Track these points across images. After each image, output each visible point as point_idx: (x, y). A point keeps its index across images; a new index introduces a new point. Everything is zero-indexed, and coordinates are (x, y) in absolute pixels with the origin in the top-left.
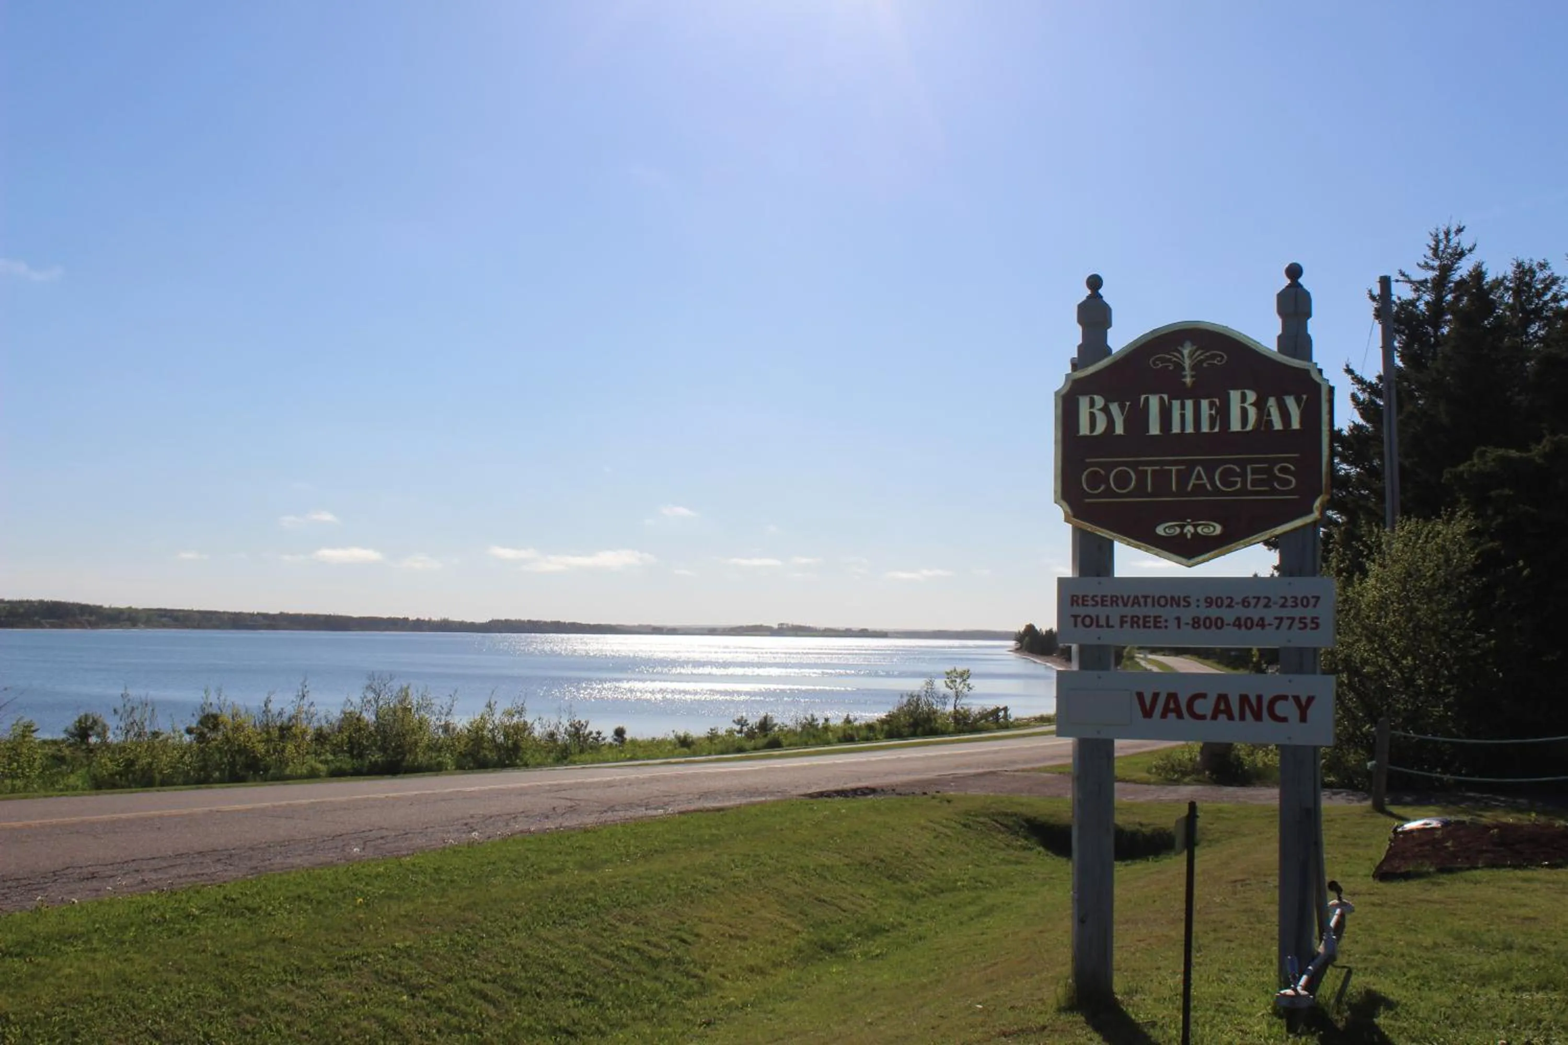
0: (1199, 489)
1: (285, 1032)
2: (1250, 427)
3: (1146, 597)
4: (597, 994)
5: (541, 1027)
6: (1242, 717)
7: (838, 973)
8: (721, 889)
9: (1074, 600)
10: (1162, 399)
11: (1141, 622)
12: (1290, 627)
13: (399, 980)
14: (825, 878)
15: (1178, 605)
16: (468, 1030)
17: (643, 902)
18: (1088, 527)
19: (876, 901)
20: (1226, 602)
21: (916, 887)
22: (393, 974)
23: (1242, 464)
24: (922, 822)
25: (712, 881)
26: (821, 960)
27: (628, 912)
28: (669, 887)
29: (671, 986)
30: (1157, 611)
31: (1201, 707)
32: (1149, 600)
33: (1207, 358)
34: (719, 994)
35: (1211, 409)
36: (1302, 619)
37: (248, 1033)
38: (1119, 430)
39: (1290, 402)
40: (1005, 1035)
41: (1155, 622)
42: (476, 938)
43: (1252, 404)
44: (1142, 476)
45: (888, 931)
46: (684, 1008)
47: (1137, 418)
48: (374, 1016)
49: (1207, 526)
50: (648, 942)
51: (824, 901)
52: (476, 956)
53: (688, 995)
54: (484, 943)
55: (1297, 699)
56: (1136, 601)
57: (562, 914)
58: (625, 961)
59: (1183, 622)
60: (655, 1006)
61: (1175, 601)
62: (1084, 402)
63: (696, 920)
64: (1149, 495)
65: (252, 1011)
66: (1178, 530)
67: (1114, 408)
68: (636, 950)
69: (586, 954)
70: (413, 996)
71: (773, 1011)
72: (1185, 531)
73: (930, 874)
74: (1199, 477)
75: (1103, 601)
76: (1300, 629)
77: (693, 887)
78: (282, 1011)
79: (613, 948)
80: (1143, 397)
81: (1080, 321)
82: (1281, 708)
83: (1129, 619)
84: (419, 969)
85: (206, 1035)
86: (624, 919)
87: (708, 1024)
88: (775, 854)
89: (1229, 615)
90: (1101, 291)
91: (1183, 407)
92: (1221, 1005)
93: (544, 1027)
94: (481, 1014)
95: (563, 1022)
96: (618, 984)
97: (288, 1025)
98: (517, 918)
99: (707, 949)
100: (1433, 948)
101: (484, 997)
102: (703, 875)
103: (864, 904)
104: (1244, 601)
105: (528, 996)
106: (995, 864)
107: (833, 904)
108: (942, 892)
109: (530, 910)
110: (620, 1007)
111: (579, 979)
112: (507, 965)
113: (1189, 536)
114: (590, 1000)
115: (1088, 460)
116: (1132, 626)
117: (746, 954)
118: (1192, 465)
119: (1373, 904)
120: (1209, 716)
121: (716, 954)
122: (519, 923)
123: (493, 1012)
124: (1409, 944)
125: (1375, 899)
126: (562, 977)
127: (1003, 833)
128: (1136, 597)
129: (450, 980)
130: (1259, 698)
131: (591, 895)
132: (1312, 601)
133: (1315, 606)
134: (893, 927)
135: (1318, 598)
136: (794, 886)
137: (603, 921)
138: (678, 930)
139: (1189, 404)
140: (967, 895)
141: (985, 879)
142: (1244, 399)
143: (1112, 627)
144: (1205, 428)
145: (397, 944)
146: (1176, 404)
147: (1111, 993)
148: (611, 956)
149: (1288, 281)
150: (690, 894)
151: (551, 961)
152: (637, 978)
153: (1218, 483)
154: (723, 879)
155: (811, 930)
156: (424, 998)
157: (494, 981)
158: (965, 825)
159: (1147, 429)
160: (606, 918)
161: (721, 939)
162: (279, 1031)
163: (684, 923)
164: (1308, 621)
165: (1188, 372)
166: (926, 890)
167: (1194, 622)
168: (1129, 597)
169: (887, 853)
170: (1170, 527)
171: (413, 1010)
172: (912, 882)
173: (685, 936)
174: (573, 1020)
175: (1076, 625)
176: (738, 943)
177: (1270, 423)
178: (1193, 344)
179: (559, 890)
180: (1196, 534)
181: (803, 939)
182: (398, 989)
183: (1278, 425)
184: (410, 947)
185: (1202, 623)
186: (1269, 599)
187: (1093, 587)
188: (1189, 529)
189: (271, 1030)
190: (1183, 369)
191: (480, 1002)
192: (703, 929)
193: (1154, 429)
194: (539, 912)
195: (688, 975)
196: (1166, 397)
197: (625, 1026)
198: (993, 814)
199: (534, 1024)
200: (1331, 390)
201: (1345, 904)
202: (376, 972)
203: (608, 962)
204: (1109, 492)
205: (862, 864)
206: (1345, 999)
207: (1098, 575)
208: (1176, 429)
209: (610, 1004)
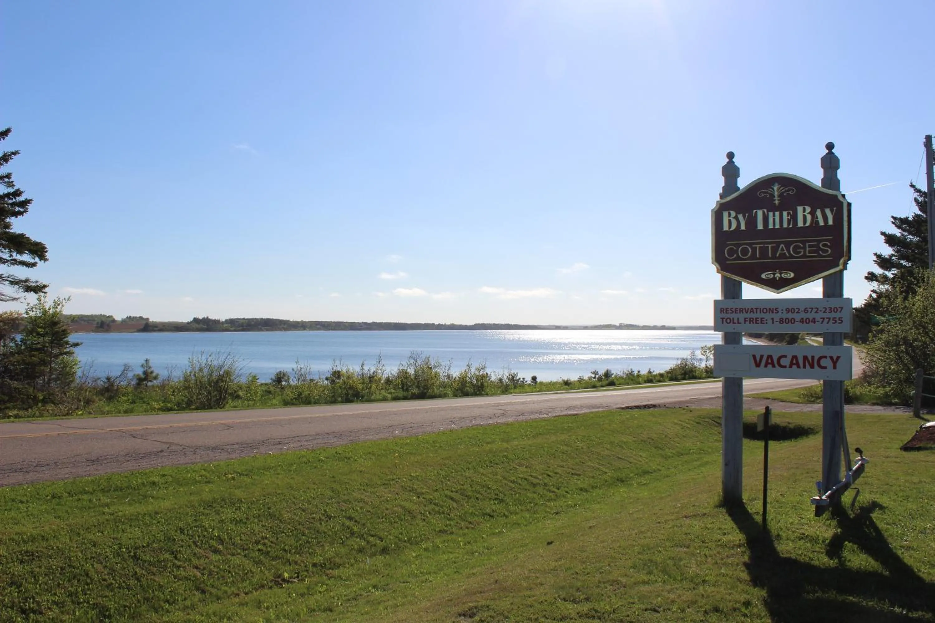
0: (783, 256)
1: (360, 511)
2: (808, 224)
3: (757, 309)
4: (505, 499)
5: (477, 513)
6: (804, 367)
7: (623, 492)
8: (569, 452)
9: (722, 310)
10: (764, 213)
11: (754, 321)
12: (828, 323)
13: (412, 490)
14: (622, 447)
15: (773, 312)
16: (443, 513)
17: (530, 457)
18: (729, 275)
19: (647, 459)
20: (797, 310)
21: (668, 452)
22: (410, 487)
23: (804, 242)
24: (676, 421)
25: (565, 448)
26: (616, 486)
27: (523, 462)
28: (544, 451)
29: (541, 496)
30: (763, 315)
32: (758, 310)
33: (786, 191)
34: (564, 500)
35: (788, 216)
36: (834, 319)
37: (343, 511)
38: (743, 227)
39: (828, 211)
40: (686, 517)
41: (762, 321)
42: (449, 472)
43: (809, 213)
44: (754, 250)
45: (652, 473)
46: (547, 506)
47: (751, 222)
48: (400, 505)
49: (787, 273)
50: (531, 476)
51: (620, 458)
52: (449, 480)
53: (549, 500)
54: (453, 475)
55: (831, 358)
56: (752, 311)
57: (491, 462)
58: (520, 484)
59: (775, 320)
60: (532, 505)
61: (771, 310)
62: (725, 214)
63: (556, 466)
65: (345, 501)
66: (772, 276)
67: (740, 217)
68: (526, 479)
69: (501, 480)
70: (419, 497)
71: (588, 508)
72: (776, 276)
73: (677, 446)
74: (782, 250)
75: (736, 311)
76: (833, 323)
77: (556, 450)
78: (359, 502)
79: (514, 478)
80: (754, 211)
82: (823, 362)
83: (748, 320)
84: (422, 486)
85: (325, 511)
86: (520, 465)
87: (557, 513)
88: (598, 436)
89: (798, 317)
90: (734, 160)
91: (774, 216)
92: (794, 506)
93: (479, 513)
94: (449, 506)
95: (488, 511)
96: (515, 495)
97: (361, 508)
98: (470, 464)
99: (560, 480)
100: (919, 483)
101: (452, 499)
102: (562, 445)
103: (641, 460)
104: (805, 310)
105: (472, 499)
106: (711, 442)
107: (625, 460)
108: (682, 455)
109: (476, 460)
110: (516, 505)
111: (497, 492)
112: (462, 485)
113: (777, 279)
114: (501, 501)
115: (728, 243)
116: (750, 323)
117: (579, 482)
118: (778, 244)
119: (896, 462)
120: (788, 366)
121: (564, 482)
122: (470, 466)
123: (455, 505)
124: (906, 481)
125: (898, 460)
126: (489, 491)
127: (717, 427)
128: (752, 309)
129: (436, 491)
130: (813, 357)
131: (506, 454)
132: (839, 309)
133: (840, 312)
134: (655, 471)
135: (842, 308)
136: (606, 451)
137: (510, 465)
138: (547, 470)
139: (777, 213)
140: (695, 456)
141: (705, 449)
142: (804, 211)
143: (740, 323)
144: (785, 225)
145: (412, 474)
146: (771, 214)
148: (513, 482)
149: (827, 151)
150: (554, 454)
151: (484, 483)
152: (525, 492)
153: (792, 252)
154: (571, 447)
155: (613, 471)
156: (424, 498)
157: (457, 492)
158: (697, 423)
159: (756, 226)
160: (512, 464)
161: (567, 475)
162: (357, 510)
163: (549, 467)
164: (837, 319)
165: (776, 198)
166: (674, 454)
167: (781, 321)
168: (748, 309)
169: (655, 436)
170: (768, 274)
171: (419, 504)
172: (667, 450)
173: (550, 474)
174: (493, 511)
175: (723, 323)
176: (576, 477)
177: (817, 222)
178: (779, 184)
179: (490, 451)
180: (781, 278)
181: (609, 476)
182: (411, 494)
183: (822, 223)
184: (418, 476)
185: (784, 321)
186: (818, 309)
187: (731, 304)
188: (778, 275)
189: (354, 510)
190: (774, 197)
191: (450, 501)
192: (559, 470)
193: (760, 227)
194: (480, 461)
195: (550, 491)
196: (765, 211)
197: (517, 513)
198: (713, 417)
199: (474, 511)
200: (849, 205)
201: (864, 459)
202: (402, 486)
203: (511, 485)
204: (738, 258)
205: (642, 441)
206: (857, 504)
207: (734, 298)
208: (771, 226)
209: (511, 503)
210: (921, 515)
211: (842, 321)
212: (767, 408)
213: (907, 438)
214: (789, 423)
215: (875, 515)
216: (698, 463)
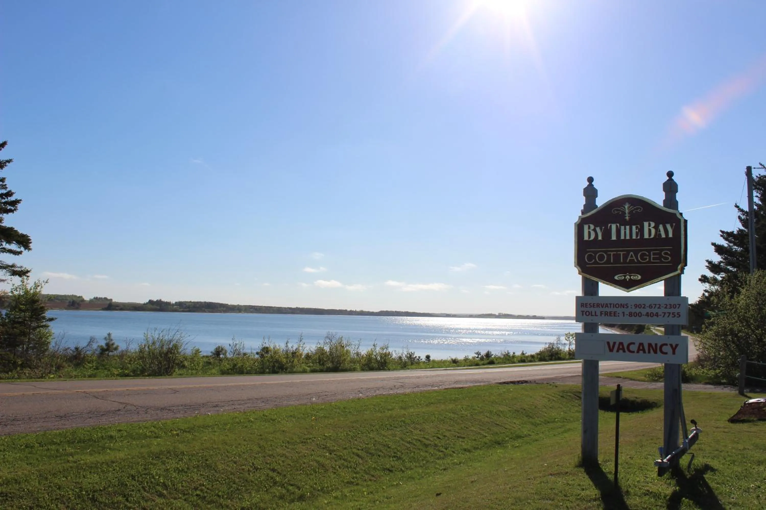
0: (632, 261)
1: (282, 464)
2: (652, 236)
3: (610, 304)
4: (402, 457)
5: (378, 468)
6: (649, 352)
7: (499, 453)
8: (456, 419)
9: (582, 305)
10: (617, 226)
11: (609, 314)
12: (668, 316)
13: (325, 448)
14: (500, 415)
15: (624, 307)
16: (351, 467)
17: (424, 422)
18: (588, 276)
19: (520, 425)
20: (643, 306)
21: (538, 421)
22: (324, 445)
23: (649, 251)
24: (544, 394)
25: (452, 415)
26: (494, 447)
27: (417, 426)
28: (435, 417)
29: (432, 455)
30: (615, 310)
31: (632, 348)
32: (612, 305)
33: (635, 209)
34: (451, 459)
35: (636, 229)
36: (673, 313)
37: (268, 464)
38: (600, 238)
39: (668, 226)
40: (551, 475)
41: (614, 314)
42: (357, 434)
43: (653, 227)
44: (609, 256)
45: (523, 437)
46: (436, 463)
47: (607, 233)
48: (315, 460)
49: (635, 276)
50: (424, 438)
51: (498, 425)
52: (356, 440)
53: (438, 459)
54: (359, 436)
55: (671, 345)
56: (607, 306)
57: (391, 426)
58: (414, 445)
59: (625, 314)
60: (424, 462)
61: (622, 306)
62: (586, 227)
63: (444, 430)
64: (612, 264)
65: (269, 456)
66: (623, 277)
67: (598, 229)
68: (420, 441)
69: (399, 441)
70: (331, 454)
71: (471, 466)
72: (626, 278)
73: (545, 416)
74: (632, 256)
75: (594, 305)
76: (673, 317)
77: (445, 417)
78: (281, 457)
79: (410, 439)
80: (609, 225)
81: (584, 195)
82: (665, 349)
83: (603, 313)
84: (334, 444)
85: (253, 464)
86: (415, 428)
87: (445, 469)
88: (480, 406)
89: (644, 311)
90: (593, 183)
91: (625, 229)
92: (641, 467)
93: (381, 468)
94: (356, 462)
95: (388, 466)
96: (411, 453)
97: (283, 462)
98: (373, 427)
99: (448, 442)
100: (743, 450)
101: (358, 455)
102: (450, 413)
103: (515, 426)
104: (650, 306)
105: (375, 456)
106: (573, 412)
107: (502, 426)
108: (549, 422)
109: (378, 423)
110: (411, 462)
111: (395, 451)
112: (367, 444)
113: (628, 280)
114: (399, 458)
115: (588, 250)
116: (605, 315)
117: (463, 444)
118: (629, 252)
119: (724, 432)
120: (636, 352)
121: (451, 443)
122: (374, 429)
123: (361, 461)
124: (733, 448)
125: (726, 430)
126: (389, 450)
127: (578, 400)
128: (607, 304)
129: (345, 449)
130: (656, 345)
131: (403, 419)
132: (678, 306)
133: (678, 308)
134: (526, 436)
135: (679, 305)
136: (486, 418)
137: (407, 429)
138: (437, 433)
139: (628, 227)
140: (559, 424)
141: (568, 418)
142: (649, 225)
143: (597, 316)
144: (634, 237)
145: (326, 434)
146: (623, 228)
147: (597, 461)
148: (409, 443)
149: (668, 178)
150: (443, 420)
151: (385, 443)
152: (419, 451)
153: (639, 259)
154: (457, 415)
155: (492, 436)
156: (335, 455)
157: (362, 450)
158: (562, 397)
159: (611, 237)
160: (408, 428)
161: (454, 438)
162: (279, 464)
163: (439, 431)
164: (676, 314)
165: (627, 215)
166: (542, 422)
167: (630, 314)
168: (604, 304)
169: (527, 406)
170: (621, 276)
171: (330, 459)
172: (536, 418)
173: (439, 436)
174: (392, 466)
175: (583, 315)
176: (461, 440)
177: (660, 235)
178: (629, 204)
179: (391, 417)
180: (630, 279)
181: (488, 439)
182: (325, 451)
183: (663, 236)
184: (331, 436)
185: (633, 314)
186: (660, 305)
187: (590, 300)
188: (628, 277)
189: (277, 463)
190: (625, 214)
191: (356, 457)
192: (447, 434)
193: (614, 238)
194: (382, 425)
195: (439, 451)
196: (618, 225)
197: (412, 469)
198: (574, 392)
199: (376, 466)
200: (686, 221)
201: (698, 429)
202: (317, 444)
203: (408, 445)
204: (596, 263)
205: (516, 410)
206: (692, 466)
207: (592, 295)
208: (622, 238)
209: (407, 460)
210: (745, 476)
211: (680, 316)
212: (619, 386)
213: (734, 412)
214: (636, 398)
215: (707, 476)
216: (563, 430)
